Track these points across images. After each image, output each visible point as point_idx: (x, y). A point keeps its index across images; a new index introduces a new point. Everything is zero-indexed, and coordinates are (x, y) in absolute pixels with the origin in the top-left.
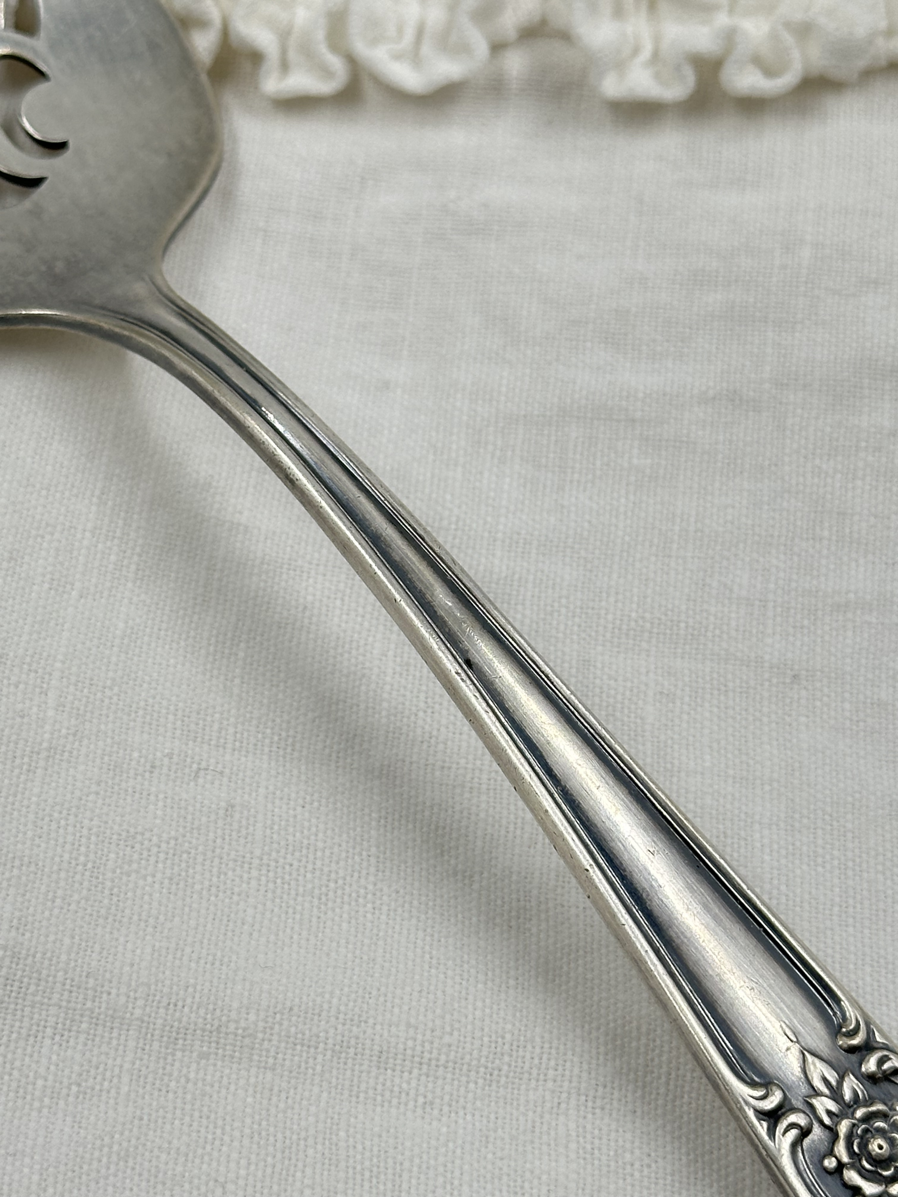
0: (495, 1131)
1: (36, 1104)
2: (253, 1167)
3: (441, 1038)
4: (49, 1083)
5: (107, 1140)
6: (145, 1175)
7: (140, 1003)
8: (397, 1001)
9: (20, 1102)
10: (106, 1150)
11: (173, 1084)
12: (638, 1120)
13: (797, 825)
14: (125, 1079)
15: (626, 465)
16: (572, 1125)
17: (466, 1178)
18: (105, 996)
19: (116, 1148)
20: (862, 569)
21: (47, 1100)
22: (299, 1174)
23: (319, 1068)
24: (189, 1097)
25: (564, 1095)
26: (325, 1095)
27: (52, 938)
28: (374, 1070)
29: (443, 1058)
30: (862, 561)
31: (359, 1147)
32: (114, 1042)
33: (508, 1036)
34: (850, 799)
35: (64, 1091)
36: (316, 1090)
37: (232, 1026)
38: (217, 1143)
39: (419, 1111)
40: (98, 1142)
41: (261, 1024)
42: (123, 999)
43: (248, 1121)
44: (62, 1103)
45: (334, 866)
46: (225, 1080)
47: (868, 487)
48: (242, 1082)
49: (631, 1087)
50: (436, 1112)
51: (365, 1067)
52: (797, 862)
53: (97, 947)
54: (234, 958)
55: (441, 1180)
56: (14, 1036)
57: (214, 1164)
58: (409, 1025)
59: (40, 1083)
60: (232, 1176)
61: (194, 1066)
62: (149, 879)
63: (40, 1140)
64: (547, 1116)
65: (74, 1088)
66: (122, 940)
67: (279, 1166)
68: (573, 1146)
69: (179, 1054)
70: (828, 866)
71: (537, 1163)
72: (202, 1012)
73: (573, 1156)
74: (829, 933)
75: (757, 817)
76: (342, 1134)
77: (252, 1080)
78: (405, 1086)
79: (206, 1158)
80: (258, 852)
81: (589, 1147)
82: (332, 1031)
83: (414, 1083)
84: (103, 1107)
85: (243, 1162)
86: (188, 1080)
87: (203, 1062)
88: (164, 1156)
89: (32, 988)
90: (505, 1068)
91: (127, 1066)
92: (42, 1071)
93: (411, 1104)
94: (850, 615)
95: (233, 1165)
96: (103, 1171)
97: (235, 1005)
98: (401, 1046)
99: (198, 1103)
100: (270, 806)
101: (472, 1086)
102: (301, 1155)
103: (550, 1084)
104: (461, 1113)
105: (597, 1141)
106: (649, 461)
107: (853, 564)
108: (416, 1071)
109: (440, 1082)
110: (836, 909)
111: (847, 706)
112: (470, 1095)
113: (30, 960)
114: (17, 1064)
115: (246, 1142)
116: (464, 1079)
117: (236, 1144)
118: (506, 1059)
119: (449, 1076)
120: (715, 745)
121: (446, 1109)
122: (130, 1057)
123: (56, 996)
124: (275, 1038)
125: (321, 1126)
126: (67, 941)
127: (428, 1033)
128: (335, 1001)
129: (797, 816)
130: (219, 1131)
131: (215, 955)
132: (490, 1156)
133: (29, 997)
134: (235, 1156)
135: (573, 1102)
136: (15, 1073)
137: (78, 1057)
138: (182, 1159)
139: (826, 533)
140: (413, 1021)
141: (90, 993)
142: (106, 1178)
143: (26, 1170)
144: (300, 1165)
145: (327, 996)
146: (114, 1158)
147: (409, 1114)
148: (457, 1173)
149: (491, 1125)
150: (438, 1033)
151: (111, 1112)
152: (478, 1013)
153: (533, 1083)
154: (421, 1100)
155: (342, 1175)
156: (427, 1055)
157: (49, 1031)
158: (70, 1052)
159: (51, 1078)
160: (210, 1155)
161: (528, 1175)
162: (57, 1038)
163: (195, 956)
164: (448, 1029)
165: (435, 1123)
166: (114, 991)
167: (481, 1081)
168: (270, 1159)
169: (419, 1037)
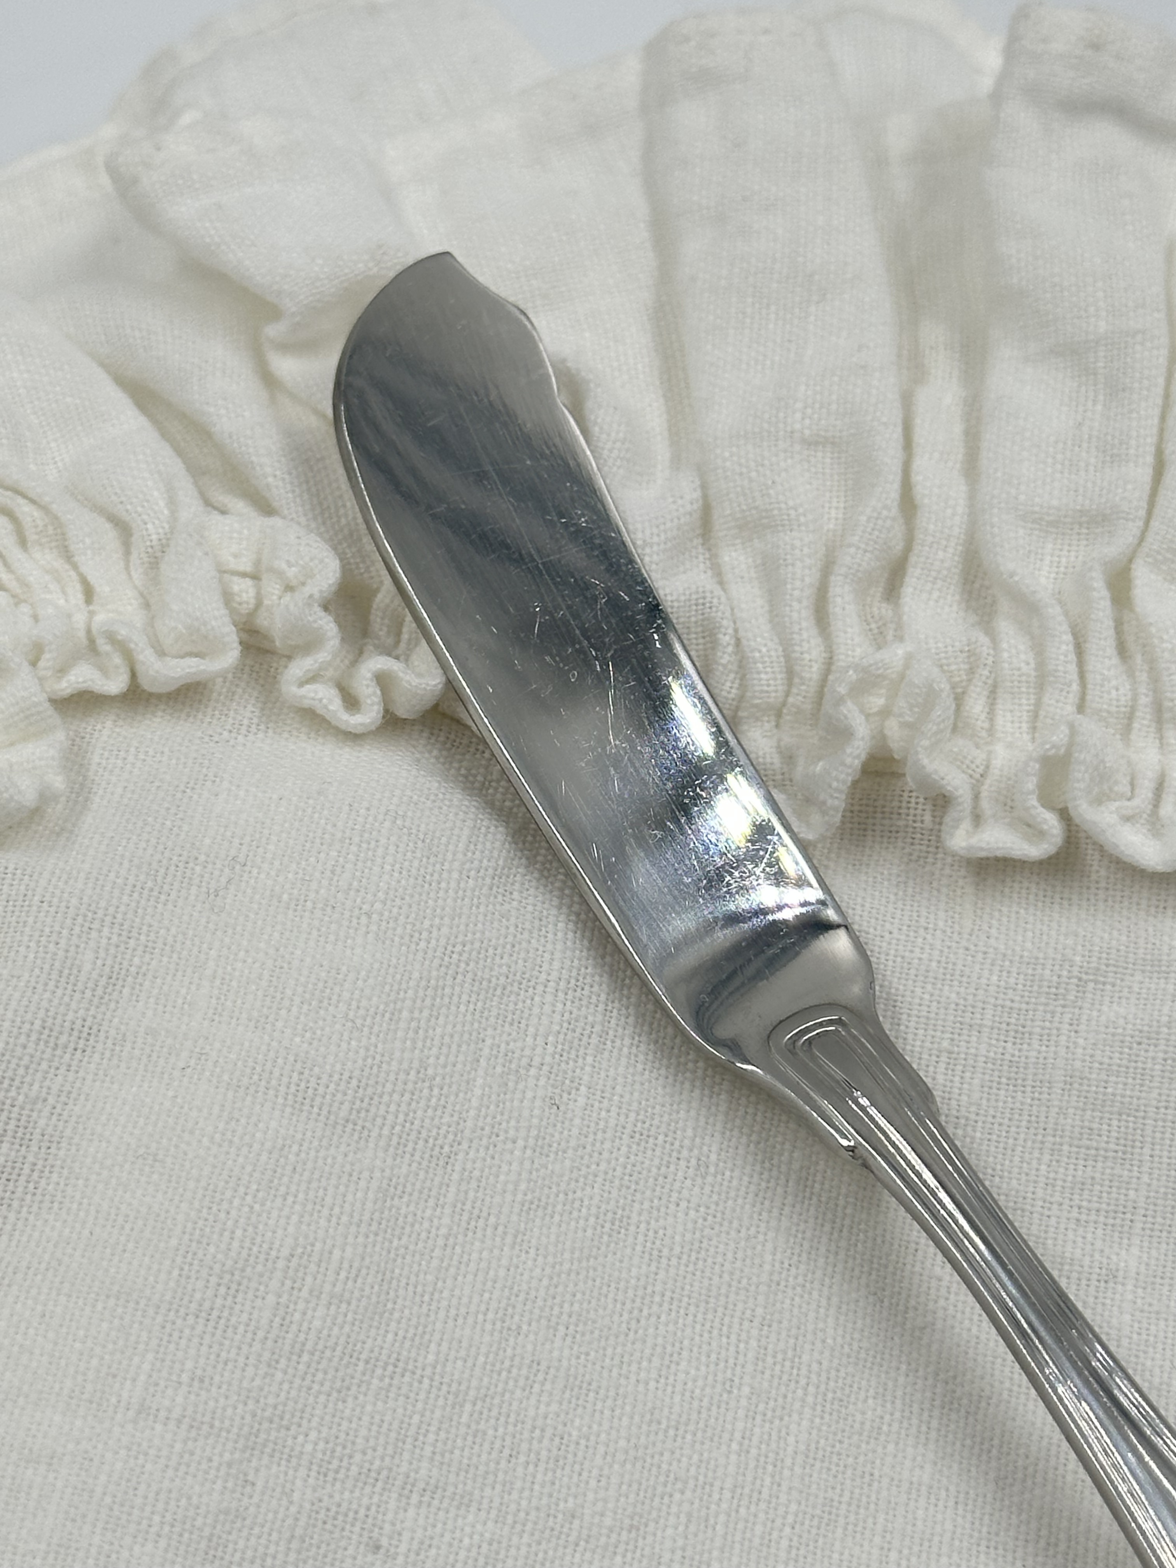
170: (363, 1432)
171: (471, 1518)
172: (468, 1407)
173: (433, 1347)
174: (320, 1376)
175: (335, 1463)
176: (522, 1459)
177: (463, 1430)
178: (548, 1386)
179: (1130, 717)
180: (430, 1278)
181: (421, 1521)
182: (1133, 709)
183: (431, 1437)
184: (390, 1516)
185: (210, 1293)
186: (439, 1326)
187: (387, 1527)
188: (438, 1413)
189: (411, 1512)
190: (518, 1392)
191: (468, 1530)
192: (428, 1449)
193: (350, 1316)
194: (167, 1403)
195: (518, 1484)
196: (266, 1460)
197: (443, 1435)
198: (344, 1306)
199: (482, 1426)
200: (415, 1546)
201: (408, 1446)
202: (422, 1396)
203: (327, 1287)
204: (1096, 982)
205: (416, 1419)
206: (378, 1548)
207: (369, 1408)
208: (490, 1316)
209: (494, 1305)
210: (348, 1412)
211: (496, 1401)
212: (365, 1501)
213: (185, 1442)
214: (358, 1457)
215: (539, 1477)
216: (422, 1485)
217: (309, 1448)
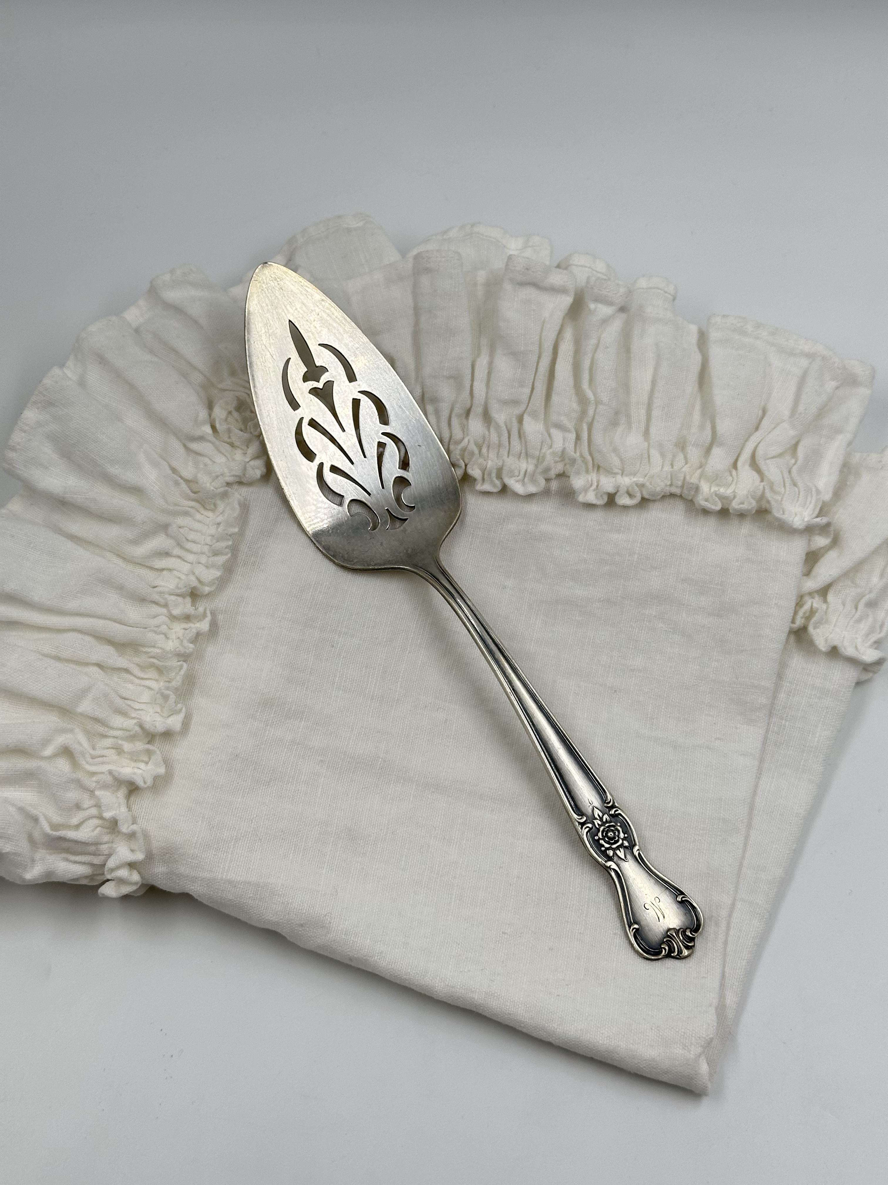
0: (510, 819)
1: (388, 802)
2: (443, 824)
3: (498, 792)
4: (392, 796)
5: (406, 813)
6: (415, 823)
7: (417, 776)
8: (487, 781)
9: (384, 801)
10: (405, 816)
11: (424, 799)
12: (549, 820)
13: (609, 737)
14: (412, 797)
15: (574, 619)
16: (531, 820)
17: (500, 831)
18: (408, 774)
19: (408, 815)
20: (640, 659)
21: (391, 801)
22: (455, 827)
23: (464, 798)
24: (428, 803)
25: (530, 811)
26: (465, 805)
27: (394, 756)
28: (479, 800)
29: (498, 798)
30: (641, 655)
31: (472, 820)
32: (410, 786)
33: (517, 793)
34: (625, 730)
35: (395, 799)
36: (462, 803)
37: (441, 784)
38: (435, 816)
39: (490, 812)
40: (403, 814)
41: (449, 784)
42: (412, 775)
43: (443, 811)
44: (395, 802)
45: (474, 739)
46: (438, 799)
47: (646, 633)
48: (443, 800)
49: (549, 810)
50: (494, 812)
51: (476, 799)
52: (607, 748)
53: (406, 759)
54: (443, 765)
55: (493, 831)
56: (383, 783)
57: (433, 822)
58: (489, 788)
59: (389, 796)
60: (438, 826)
61: (430, 794)
62: (422, 740)
63: (388, 812)
64: (525, 816)
65: (398, 798)
66: (413, 758)
67: (450, 824)
68: (531, 825)
69: (426, 791)
70: (615, 750)
71: (520, 829)
72: (433, 780)
73: (530, 828)
74: (612, 770)
75: (597, 734)
76: (468, 816)
77: (446, 800)
78: (487, 805)
79: (431, 820)
80: (453, 734)
81: (535, 826)
82: (468, 788)
83: (489, 804)
84: (405, 804)
85: (441, 822)
86: (428, 798)
87: (433, 794)
88: (420, 819)
89: (389, 770)
90: (515, 802)
91: (412, 793)
92: (390, 793)
93: (488, 810)
94: (634, 673)
95: (438, 823)
96: (404, 821)
97: (443, 779)
98: (487, 794)
99: (430, 805)
100: (458, 720)
101: (505, 806)
102: (457, 822)
103: (527, 807)
104: (501, 813)
105: (537, 824)
106: (581, 618)
107: (638, 656)
108: (490, 801)
109: (496, 804)
110: (616, 763)
111: (629, 701)
112: (504, 809)
113: (388, 762)
114: (383, 790)
115: (442, 816)
116: (503, 804)
117: (440, 817)
118: (515, 799)
119: (499, 803)
120: (588, 710)
121: (497, 812)
122: (413, 791)
123: (395, 773)
124: (453, 788)
125: (463, 814)
126: (399, 757)
127: (495, 790)
128: (470, 779)
129: (609, 734)
130: (435, 813)
131: (438, 764)
132: (508, 826)
133: (388, 772)
134: (439, 820)
135: (532, 813)
136: (383, 793)
137: (399, 790)
138: (425, 820)
139: (631, 646)
140: (491, 787)
141: (404, 772)
142: (405, 823)
143: (384, 820)
144: (456, 824)
145: (468, 778)
146: (407, 818)
147: (487, 813)
148: (498, 830)
149: (509, 817)
150: (497, 791)
151: (407, 805)
152: (509, 786)
153: (522, 807)
154: (491, 809)
155: (467, 828)
156: (493, 797)
157: (392, 782)
158: (397, 788)
159: (392, 795)
160: (433, 819)
161: (517, 832)
162: (394, 784)
163: (433, 763)
164: (500, 790)
165: (494, 816)
166: (410, 772)
167: (508, 805)
168: (448, 822)
169: (492, 791)
170: (330, 622)
171: (354, 639)
172: (354, 616)
173: (346, 603)
174: (321, 610)
175: (324, 629)
176: (366, 627)
177: (352, 621)
178: (372, 611)
179: (520, 454)
180: (346, 588)
181: (343, 640)
182: (521, 453)
183: (345, 623)
184: (336, 639)
185: (297, 592)
186: (347, 599)
187: (335, 642)
188: (347, 617)
189: (341, 638)
190: (365, 612)
191: (353, 642)
192: (345, 625)
193: (328, 597)
194: (287, 616)
195: (365, 632)
196: (309, 628)
197: (348, 622)
198: (326, 595)
199: (357, 620)
200: (341, 646)
201: (340, 625)
202: (344, 614)
203: (323, 591)
204: (507, 519)
205: (342, 618)
206: (333, 646)
207: (332, 617)
208: (360, 596)
209: (360, 594)
210: (327, 618)
211: (361, 614)
212: (331, 636)
213: (291, 625)
214: (329, 627)
215: (370, 631)
216: (343, 633)
217: (318, 625)
